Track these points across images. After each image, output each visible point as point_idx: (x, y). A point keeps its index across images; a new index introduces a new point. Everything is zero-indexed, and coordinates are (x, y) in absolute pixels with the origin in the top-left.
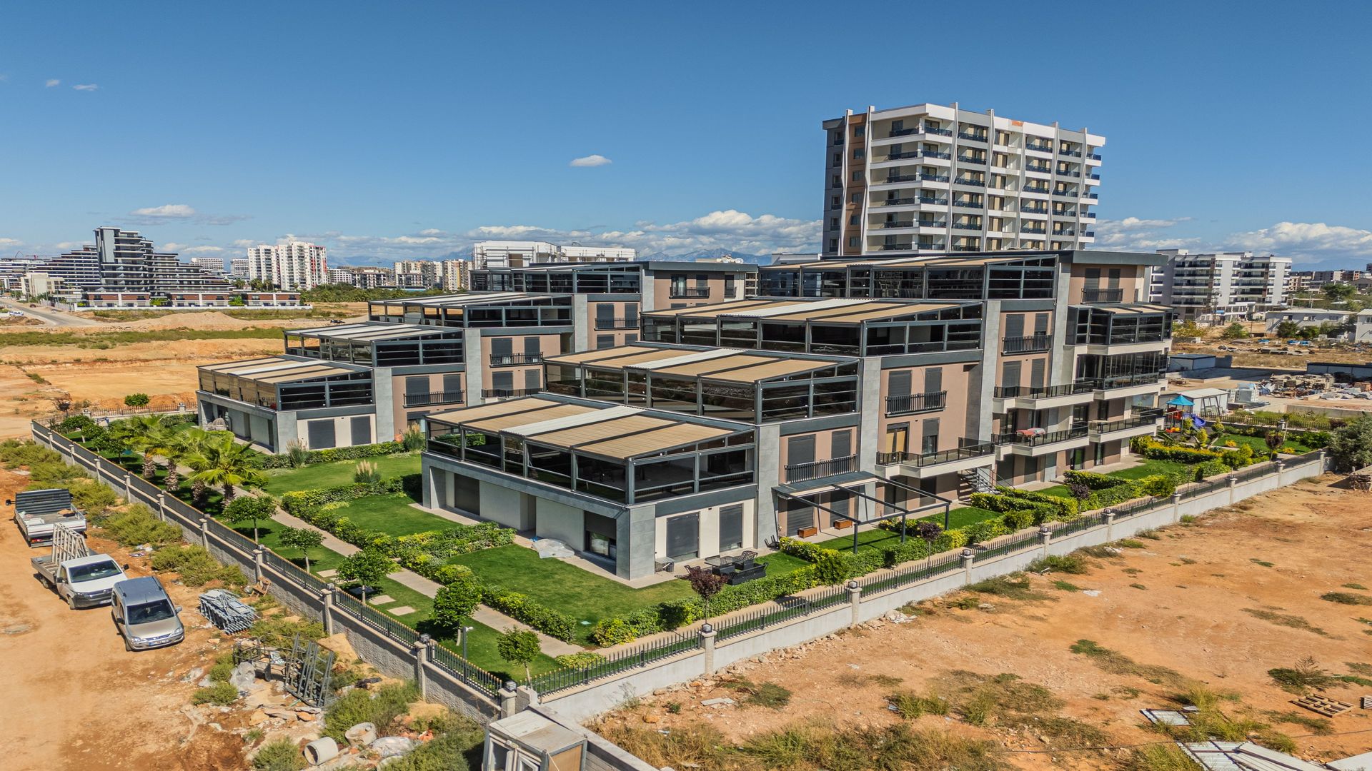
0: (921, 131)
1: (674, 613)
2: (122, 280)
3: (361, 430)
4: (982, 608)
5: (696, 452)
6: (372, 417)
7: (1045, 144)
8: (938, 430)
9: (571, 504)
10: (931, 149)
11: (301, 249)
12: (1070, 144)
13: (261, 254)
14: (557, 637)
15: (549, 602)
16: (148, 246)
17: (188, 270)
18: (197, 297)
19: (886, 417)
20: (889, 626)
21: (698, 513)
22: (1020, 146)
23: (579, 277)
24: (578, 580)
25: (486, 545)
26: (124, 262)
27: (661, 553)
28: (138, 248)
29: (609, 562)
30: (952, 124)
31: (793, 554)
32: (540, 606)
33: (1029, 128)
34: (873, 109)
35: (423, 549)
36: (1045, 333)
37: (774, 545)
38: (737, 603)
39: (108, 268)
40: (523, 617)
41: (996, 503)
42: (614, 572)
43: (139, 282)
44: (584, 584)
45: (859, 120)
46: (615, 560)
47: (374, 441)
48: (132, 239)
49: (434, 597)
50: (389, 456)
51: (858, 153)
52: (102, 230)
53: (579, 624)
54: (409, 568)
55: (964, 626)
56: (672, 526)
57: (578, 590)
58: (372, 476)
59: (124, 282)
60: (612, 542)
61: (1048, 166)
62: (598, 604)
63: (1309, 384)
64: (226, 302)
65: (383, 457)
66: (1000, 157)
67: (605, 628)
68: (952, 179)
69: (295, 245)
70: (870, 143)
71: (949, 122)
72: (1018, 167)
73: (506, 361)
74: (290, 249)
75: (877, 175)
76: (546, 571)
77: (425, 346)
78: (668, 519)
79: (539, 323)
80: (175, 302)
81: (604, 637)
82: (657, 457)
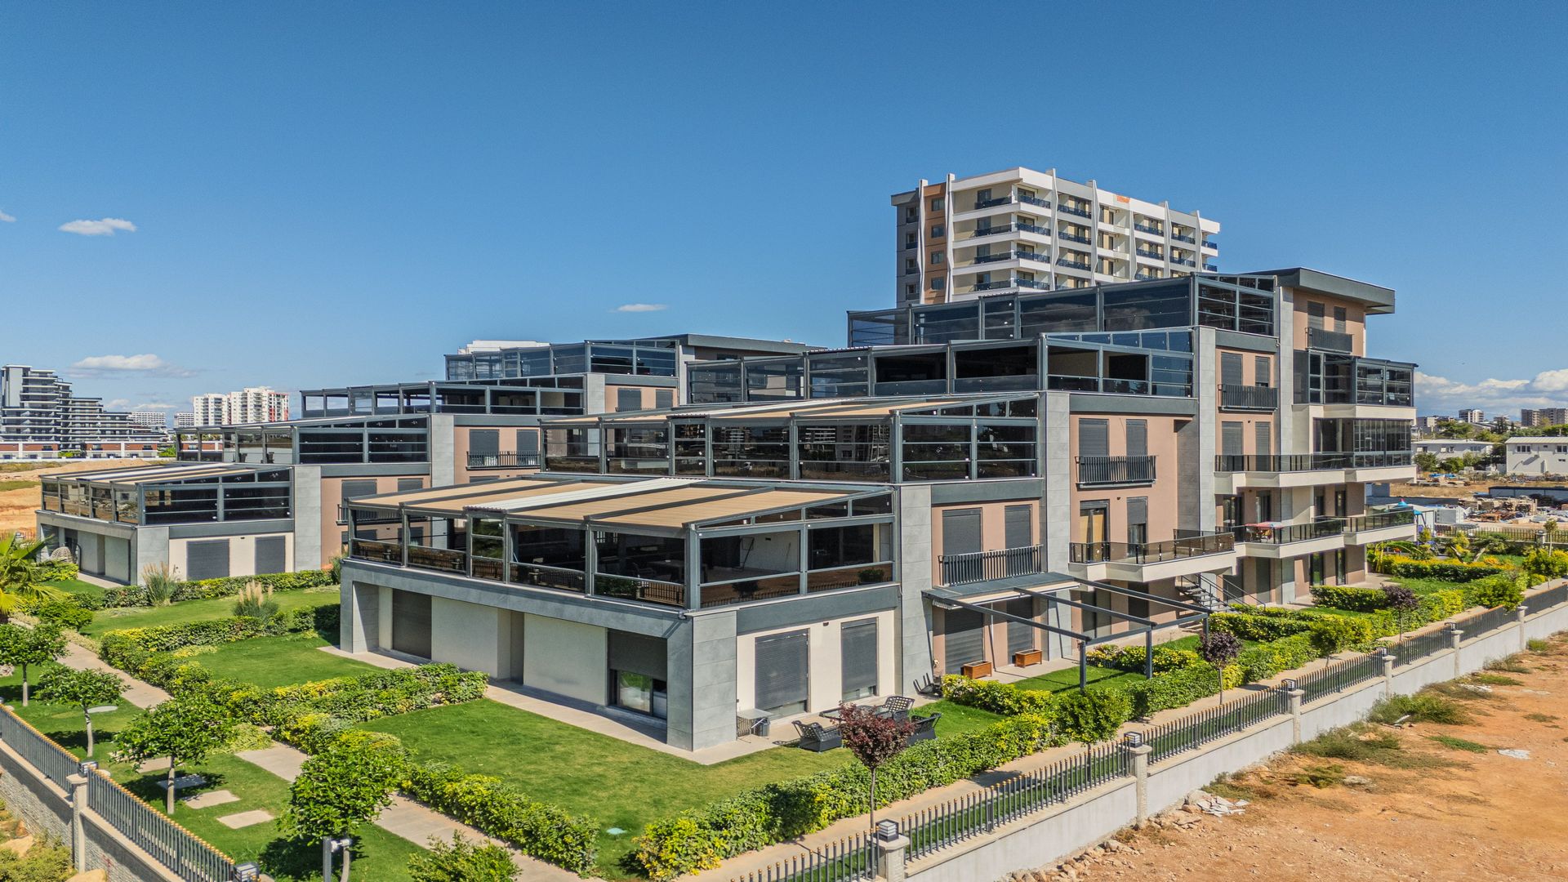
0: (1014, 201)
1: (796, 805)
2: (26, 428)
3: (271, 554)
4: (1353, 785)
5: (803, 521)
6: (289, 537)
7: (1154, 226)
8: (1146, 516)
9: (585, 620)
10: (1026, 223)
11: (258, 397)
12: (1183, 228)
13: (210, 404)
14: (558, 862)
15: (544, 792)
16: (66, 388)
17: (113, 418)
18: (118, 447)
19: (1079, 489)
20: (1207, 821)
21: (807, 631)
22: (1127, 226)
23: (594, 350)
24: (598, 752)
25: (435, 701)
26: (32, 406)
27: (747, 703)
28: (51, 390)
29: (655, 723)
30: (1050, 194)
31: (967, 703)
32: (524, 799)
33: (1137, 206)
34: (953, 177)
35: (316, 706)
36: (1267, 385)
37: (930, 689)
38: (906, 783)
39: (11, 413)
40: (489, 823)
41: (1245, 627)
42: (663, 738)
43: (48, 430)
44: (610, 759)
45: (937, 191)
46: (665, 719)
47: (289, 569)
48: (45, 379)
49: (292, 780)
50: (308, 591)
51: (938, 231)
52: (8, 369)
53: (602, 835)
54: (285, 741)
55: (1348, 818)
56: (766, 654)
57: (598, 770)
58: (264, 606)
59: (28, 430)
60: (660, 686)
61: (1160, 252)
62: (639, 795)
63: (1511, 505)
64: (155, 452)
65: (299, 591)
66: (1106, 238)
67: (660, 838)
68: (1054, 259)
69: (251, 392)
70: (952, 218)
71: (1046, 191)
72: (1127, 251)
73: (490, 461)
74: (245, 397)
75: (961, 255)
76: (540, 739)
77: (372, 437)
78: (758, 640)
79: (538, 410)
80: (90, 453)
81: (658, 858)
82: (739, 527)
